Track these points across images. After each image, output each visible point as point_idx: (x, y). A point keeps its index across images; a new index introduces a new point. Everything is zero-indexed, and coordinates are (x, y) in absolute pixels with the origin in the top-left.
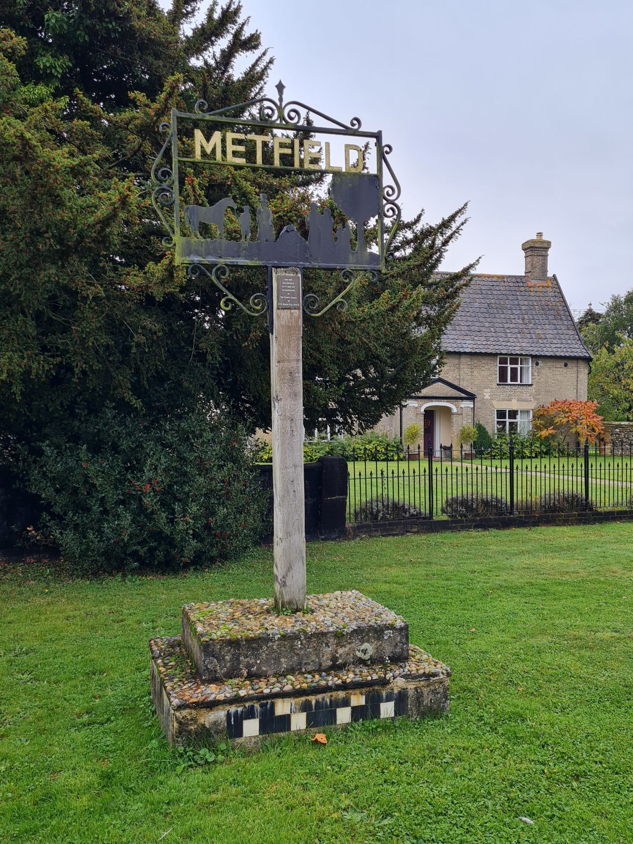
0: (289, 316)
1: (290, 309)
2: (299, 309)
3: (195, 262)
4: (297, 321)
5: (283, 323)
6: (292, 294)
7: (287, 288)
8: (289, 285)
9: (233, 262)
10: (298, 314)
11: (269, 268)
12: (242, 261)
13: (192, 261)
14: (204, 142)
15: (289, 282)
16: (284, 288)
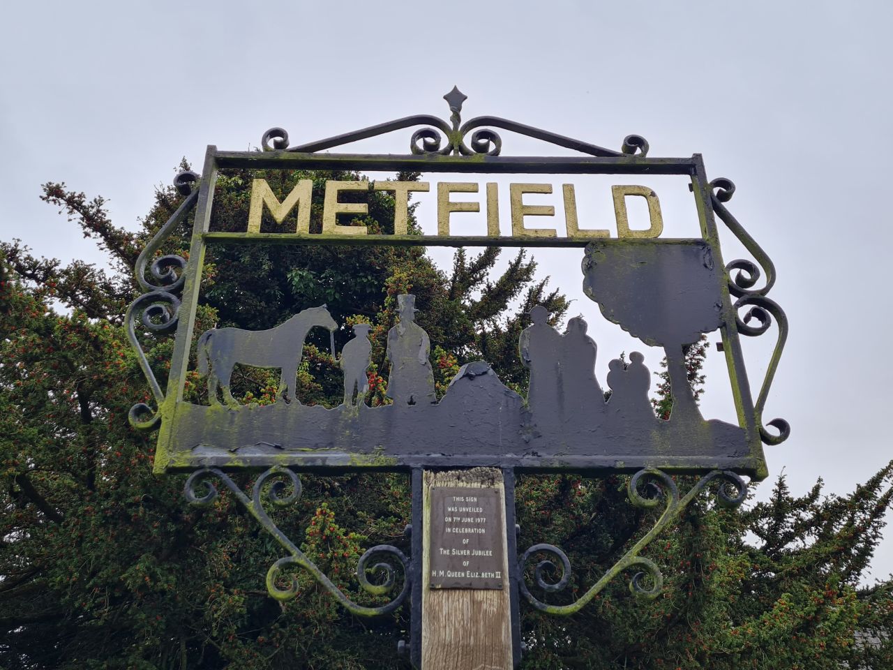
0: (468, 614)
1: (469, 587)
2: (500, 588)
3: (206, 463)
4: (494, 630)
5: (448, 635)
6: (478, 542)
7: (459, 525)
8: (467, 515)
9: (313, 460)
10: (496, 603)
11: (415, 473)
12: (336, 457)
13: (199, 460)
14: (272, 201)
15: (466, 504)
16: (451, 525)
